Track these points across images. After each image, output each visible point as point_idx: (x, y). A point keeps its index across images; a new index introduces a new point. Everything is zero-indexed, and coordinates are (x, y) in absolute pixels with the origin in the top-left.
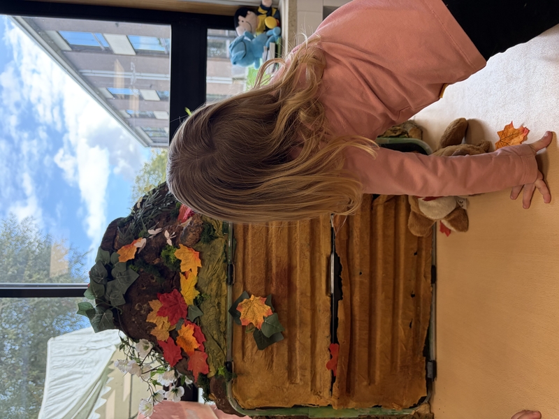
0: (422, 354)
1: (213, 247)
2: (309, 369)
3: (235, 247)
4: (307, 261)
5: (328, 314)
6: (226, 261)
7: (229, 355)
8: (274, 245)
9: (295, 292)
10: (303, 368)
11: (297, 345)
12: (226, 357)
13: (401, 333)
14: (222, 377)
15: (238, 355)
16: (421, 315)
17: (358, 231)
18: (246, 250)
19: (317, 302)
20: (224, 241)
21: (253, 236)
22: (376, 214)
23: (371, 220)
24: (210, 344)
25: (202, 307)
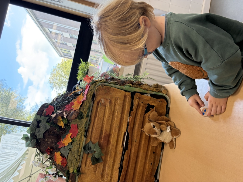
0: (154, 176)
1: (82, 121)
2: (110, 175)
3: (90, 123)
4: (117, 133)
5: (121, 155)
6: (85, 128)
7: (80, 165)
8: (105, 125)
9: (110, 144)
10: (108, 175)
11: (107, 165)
12: (78, 165)
13: (147, 167)
14: (75, 173)
15: (83, 166)
16: (156, 161)
17: (138, 125)
18: (94, 125)
19: (117, 150)
20: (86, 120)
21: (98, 120)
22: (145, 119)
23: (143, 121)
24: (73, 159)
25: (72, 145)
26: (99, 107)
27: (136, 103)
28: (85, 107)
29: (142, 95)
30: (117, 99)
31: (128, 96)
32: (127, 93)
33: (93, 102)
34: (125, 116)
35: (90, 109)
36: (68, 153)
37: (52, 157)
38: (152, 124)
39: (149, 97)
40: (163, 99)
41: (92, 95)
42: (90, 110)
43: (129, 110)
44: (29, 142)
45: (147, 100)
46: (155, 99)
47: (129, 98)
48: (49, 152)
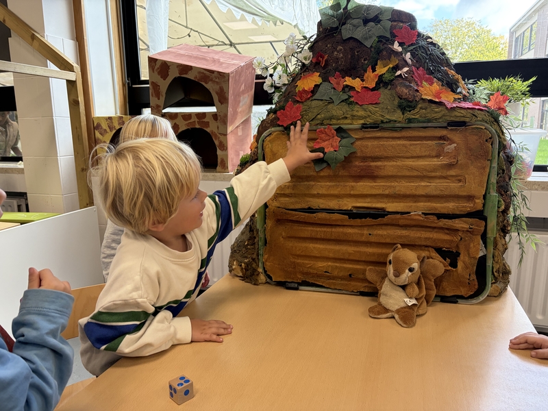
0: (304, 280)
1: (395, 111)
2: (293, 192)
3: (394, 129)
4: (380, 192)
5: (337, 208)
6: (382, 122)
8: (395, 163)
9: (354, 182)
10: (294, 187)
11: (312, 183)
13: (321, 264)
16: (334, 281)
17: (407, 234)
18: (391, 140)
19: (345, 199)
20: (400, 120)
21: (403, 145)
22: (421, 250)
23: (416, 245)
24: (313, 112)
25: (342, 103)
26: (434, 142)
27: (457, 226)
28: (428, 110)
29: (479, 237)
30: (460, 181)
31: (472, 205)
32: (479, 202)
33: (445, 125)
34: (421, 204)
35: (427, 123)
36: (322, 100)
37: (307, 68)
38: (416, 265)
39: (478, 254)
40: (476, 287)
41: (462, 119)
42: (424, 122)
43: (437, 212)
44: (331, 12)
45: (468, 249)
46: (475, 268)
47: (468, 206)
48: (318, 59)
